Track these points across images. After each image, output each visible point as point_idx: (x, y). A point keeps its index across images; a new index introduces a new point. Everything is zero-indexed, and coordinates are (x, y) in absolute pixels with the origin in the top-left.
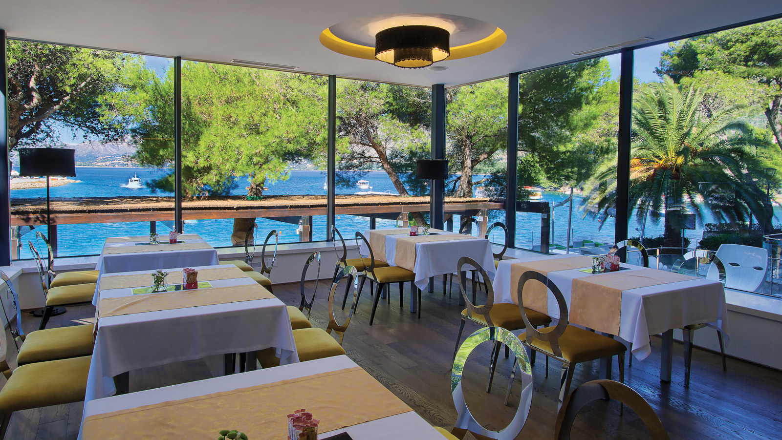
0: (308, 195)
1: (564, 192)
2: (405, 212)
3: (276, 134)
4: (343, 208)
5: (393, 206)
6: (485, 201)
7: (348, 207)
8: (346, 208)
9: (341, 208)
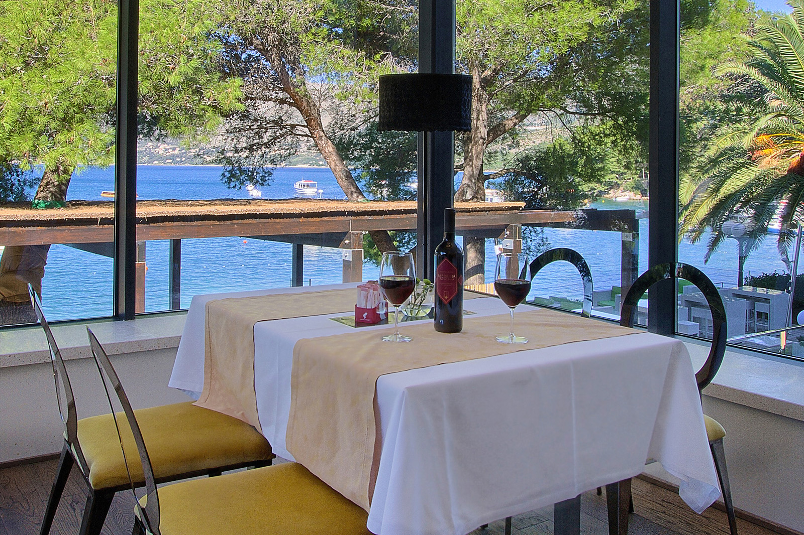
0: (173, 200)
1: (614, 199)
2: (355, 232)
3: (81, 64)
4: (222, 223)
5: (332, 218)
6: (517, 208)
7: (235, 221)
8: (229, 222)
9: (217, 223)
